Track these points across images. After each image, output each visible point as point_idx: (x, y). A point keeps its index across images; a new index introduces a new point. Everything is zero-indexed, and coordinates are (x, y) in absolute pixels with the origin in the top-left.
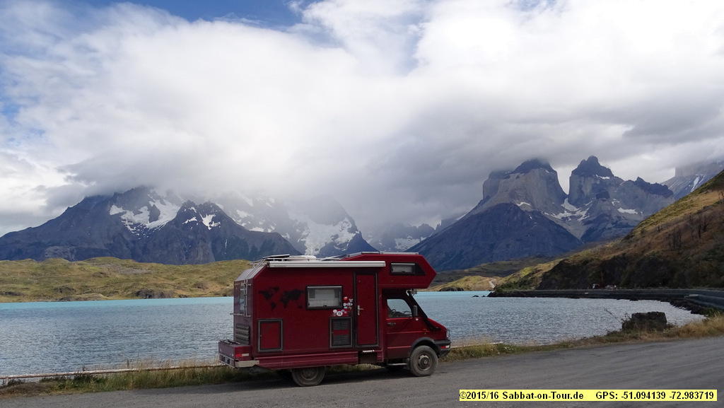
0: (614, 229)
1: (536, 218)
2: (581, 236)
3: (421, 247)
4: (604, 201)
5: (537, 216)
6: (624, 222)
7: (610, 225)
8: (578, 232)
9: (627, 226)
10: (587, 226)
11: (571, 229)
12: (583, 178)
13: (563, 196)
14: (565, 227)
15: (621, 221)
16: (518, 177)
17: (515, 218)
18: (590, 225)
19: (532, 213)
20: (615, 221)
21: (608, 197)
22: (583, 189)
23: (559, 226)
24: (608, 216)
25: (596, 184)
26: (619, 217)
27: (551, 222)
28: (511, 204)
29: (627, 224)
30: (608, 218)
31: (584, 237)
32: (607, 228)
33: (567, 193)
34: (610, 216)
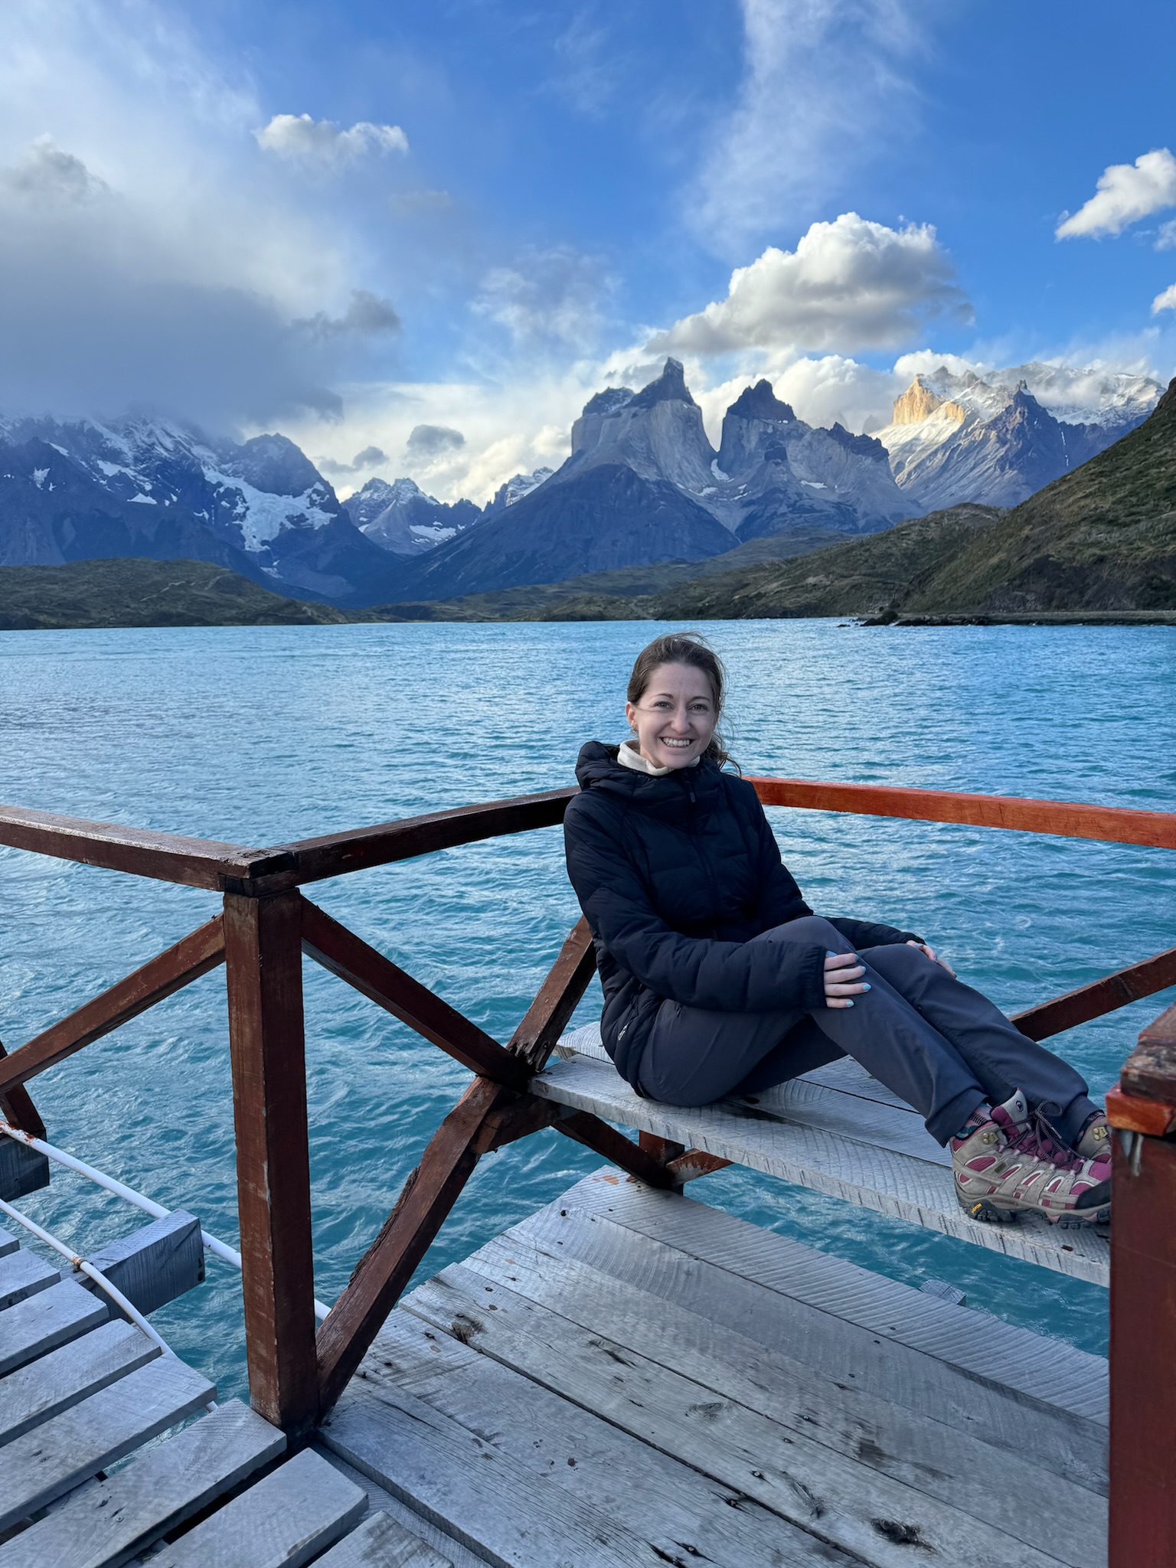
0: (790, 515)
1: (664, 494)
2: (735, 527)
3: (462, 543)
4: (777, 464)
5: (665, 490)
6: (807, 503)
7: (783, 509)
8: (731, 519)
9: (812, 510)
10: (746, 509)
11: (720, 514)
12: (745, 421)
13: (709, 455)
14: (710, 511)
15: (801, 502)
16: (635, 415)
17: (629, 493)
18: (752, 508)
19: (658, 483)
20: (792, 501)
21: (784, 457)
22: (744, 442)
23: (701, 509)
24: (781, 492)
25: (765, 433)
26: (799, 495)
27: (689, 501)
28: (622, 466)
29: (811, 506)
30: (781, 496)
31: (740, 529)
32: (779, 513)
33: (717, 449)
34: (785, 492)
